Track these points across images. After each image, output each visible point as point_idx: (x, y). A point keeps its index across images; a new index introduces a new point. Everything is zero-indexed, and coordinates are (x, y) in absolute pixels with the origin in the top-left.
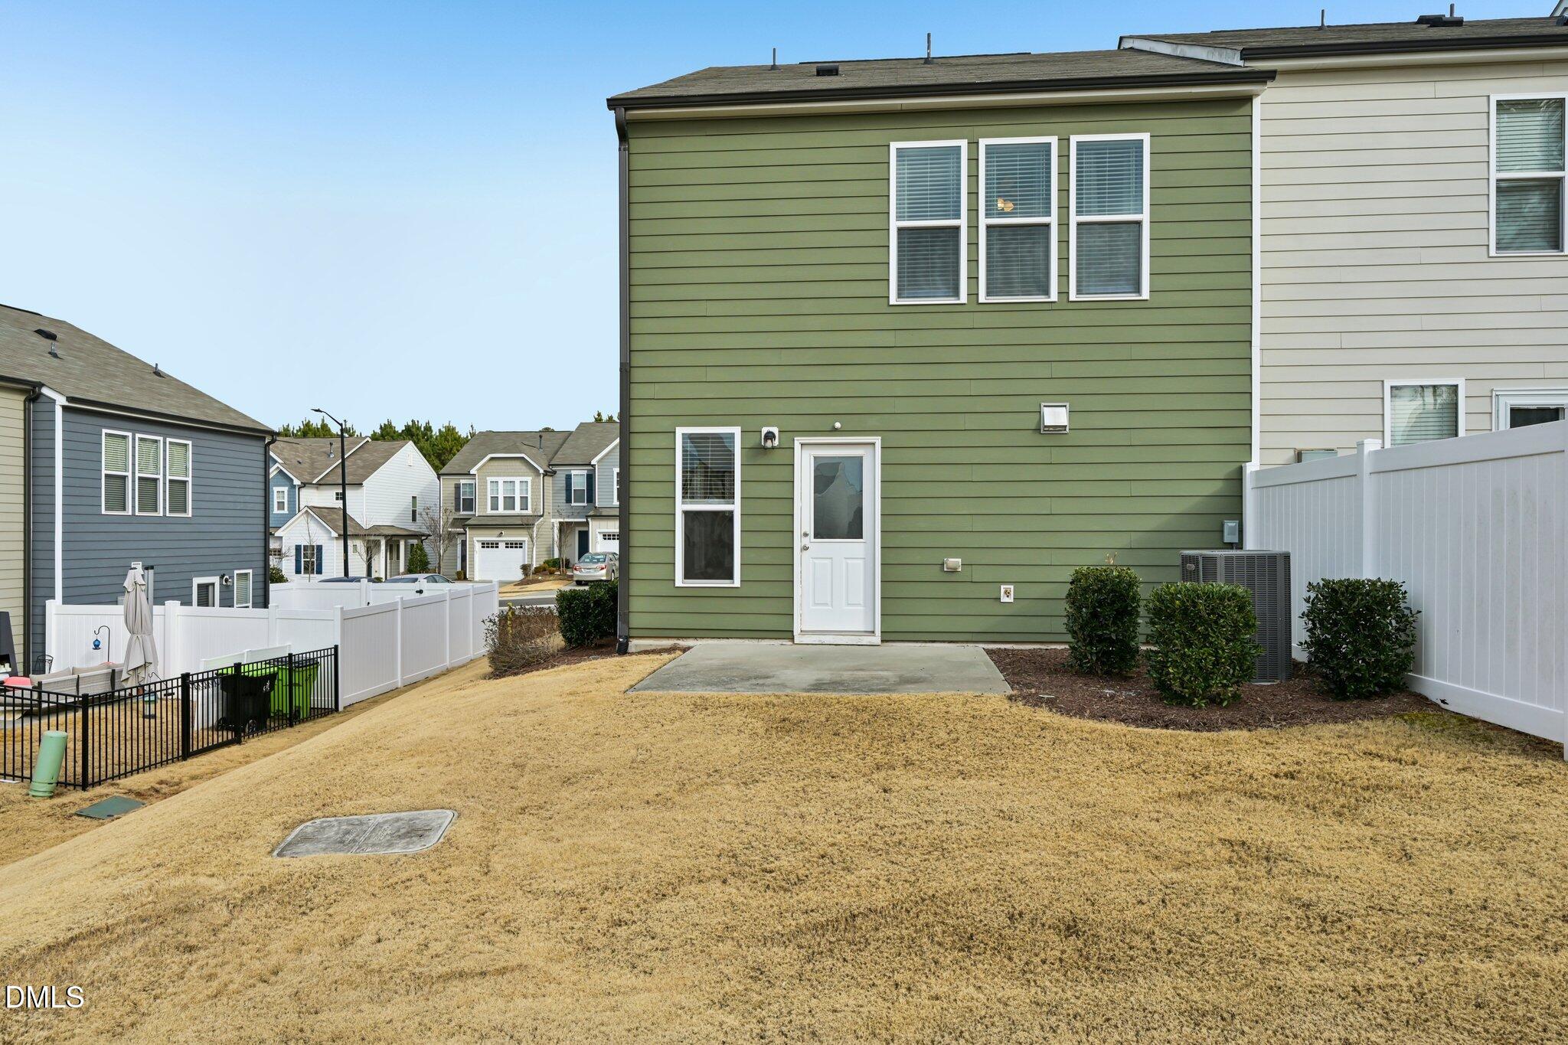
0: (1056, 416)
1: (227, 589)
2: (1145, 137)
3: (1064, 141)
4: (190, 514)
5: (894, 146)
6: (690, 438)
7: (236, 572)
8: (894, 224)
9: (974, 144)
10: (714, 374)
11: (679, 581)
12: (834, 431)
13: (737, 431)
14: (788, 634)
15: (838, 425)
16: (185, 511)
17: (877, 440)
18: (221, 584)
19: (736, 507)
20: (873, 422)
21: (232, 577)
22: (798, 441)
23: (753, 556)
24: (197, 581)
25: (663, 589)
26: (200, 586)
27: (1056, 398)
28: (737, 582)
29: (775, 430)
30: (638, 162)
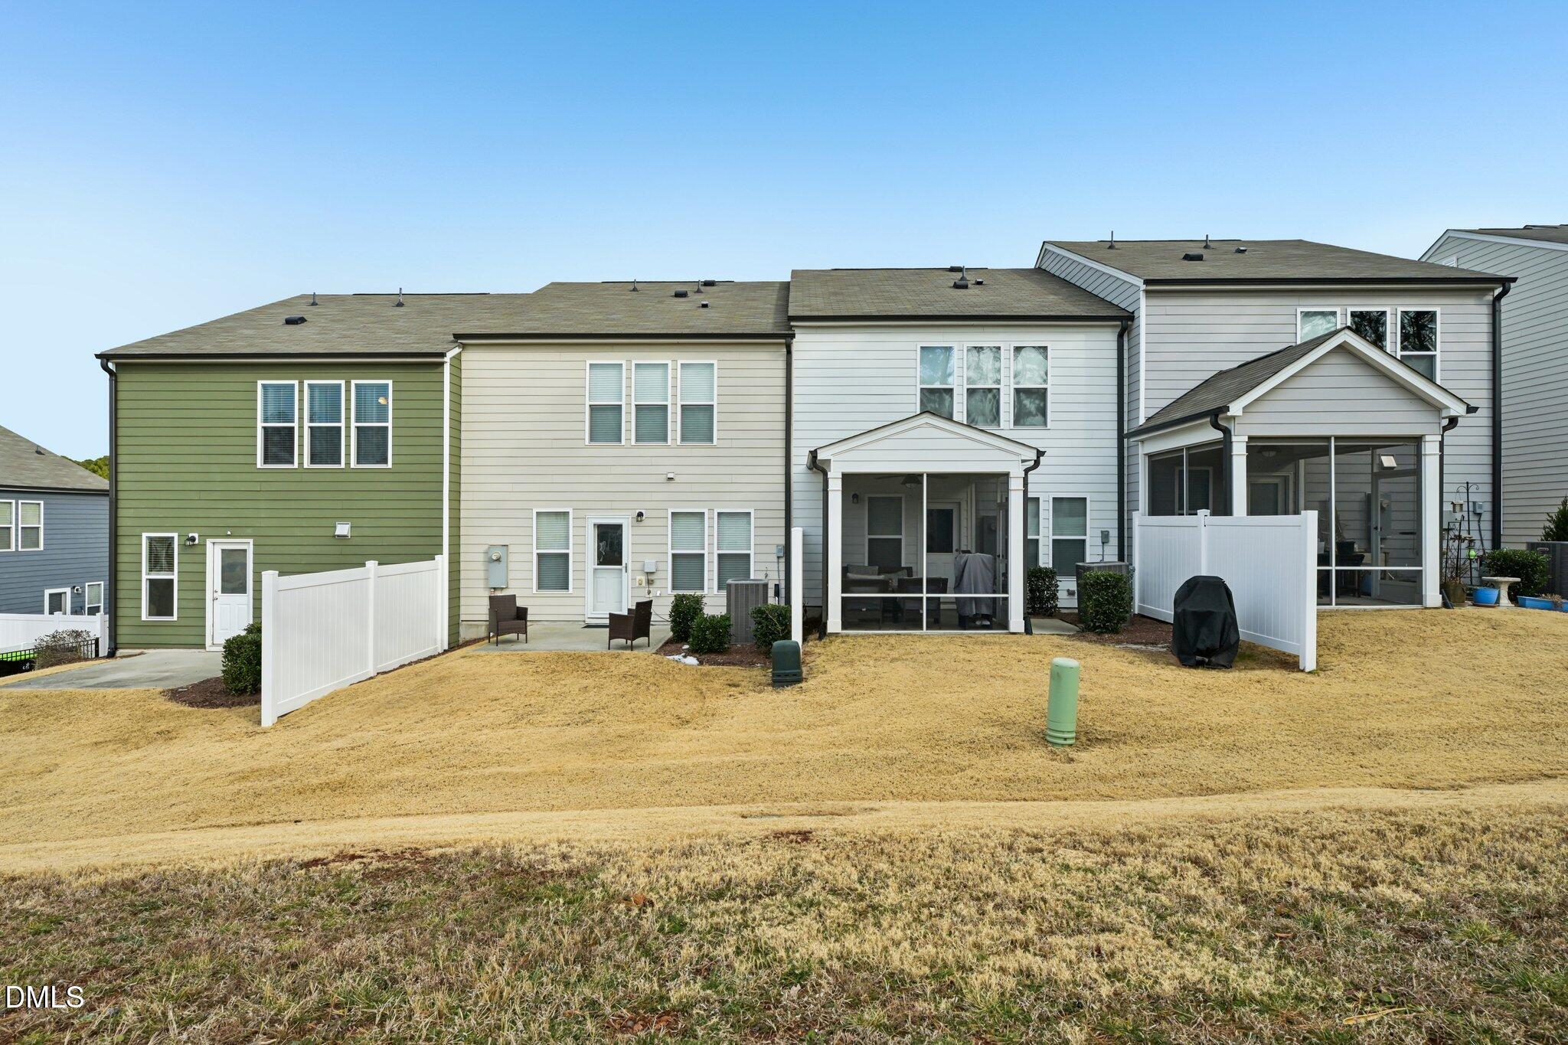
0: (342, 529)
1: (78, 596)
2: (390, 382)
3: (348, 383)
4: (42, 548)
5: (260, 383)
6: (151, 540)
7: (87, 584)
8: (260, 424)
9: (301, 383)
10: (163, 504)
11: (144, 616)
12: (228, 536)
13: (175, 535)
14: (203, 646)
15: (229, 533)
16: (38, 546)
17: (251, 541)
18: (72, 593)
19: (175, 577)
20: (249, 531)
21: (83, 588)
22: (209, 542)
23: (184, 604)
24: (47, 592)
25: (134, 622)
26: (51, 595)
27: (343, 519)
28: (175, 618)
29: (196, 535)
30: (121, 386)
